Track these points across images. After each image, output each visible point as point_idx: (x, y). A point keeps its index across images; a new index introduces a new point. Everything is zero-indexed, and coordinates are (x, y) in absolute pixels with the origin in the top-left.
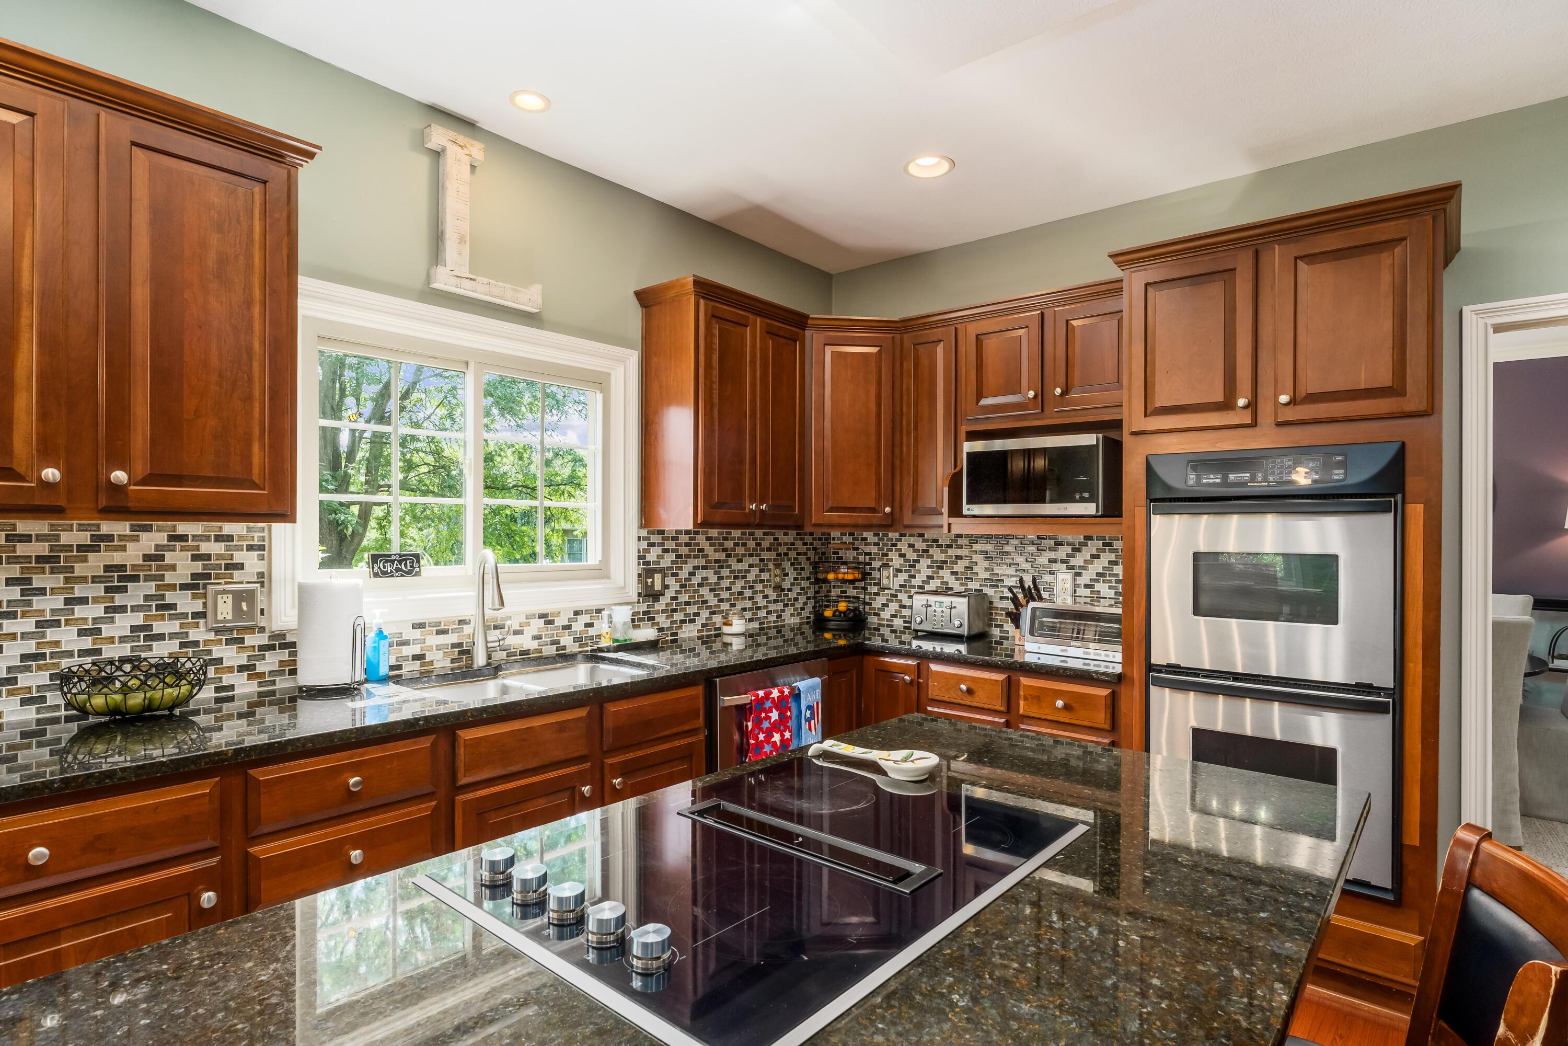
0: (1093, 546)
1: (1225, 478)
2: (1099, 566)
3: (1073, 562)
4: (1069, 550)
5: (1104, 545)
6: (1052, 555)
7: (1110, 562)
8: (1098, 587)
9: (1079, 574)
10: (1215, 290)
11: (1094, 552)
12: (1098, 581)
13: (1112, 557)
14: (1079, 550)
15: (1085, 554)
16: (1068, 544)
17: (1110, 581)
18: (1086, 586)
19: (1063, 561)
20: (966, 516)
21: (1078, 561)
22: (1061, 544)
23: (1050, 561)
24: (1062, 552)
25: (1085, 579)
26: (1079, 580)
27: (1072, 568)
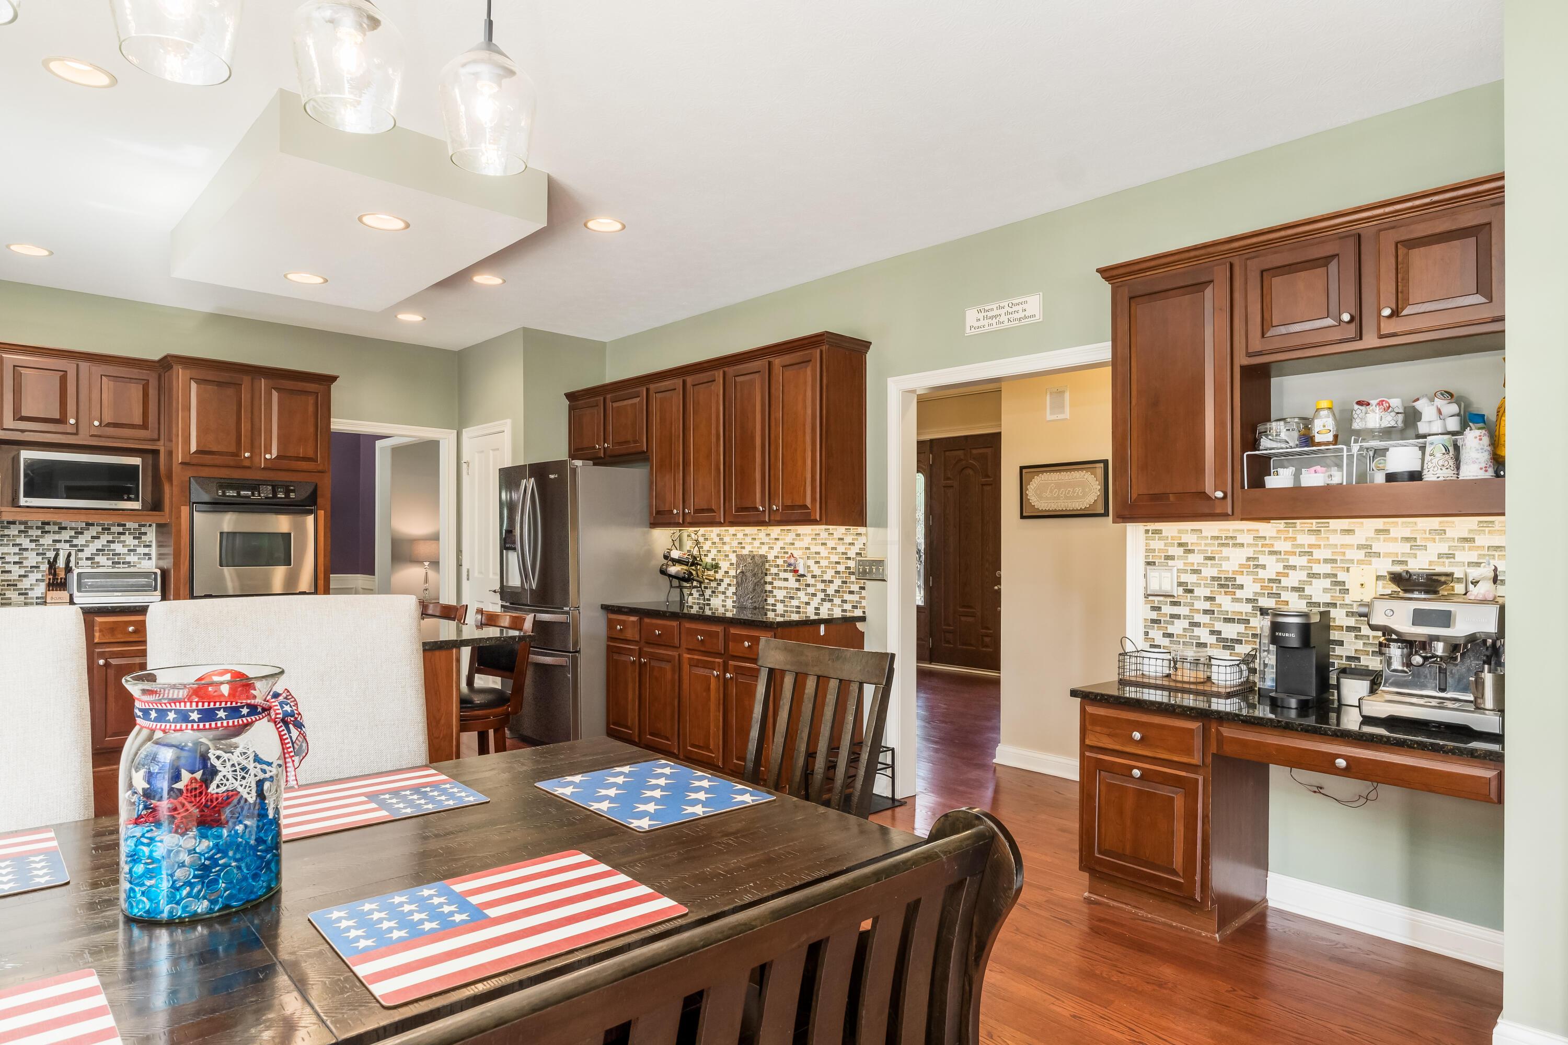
0: (93, 531)
1: (239, 493)
2: (98, 544)
3: (75, 542)
4: (72, 533)
5: (103, 529)
6: (57, 537)
7: (108, 542)
8: (97, 559)
9: (82, 550)
10: (230, 391)
11: (95, 534)
12: (98, 555)
13: (110, 538)
14: (82, 533)
15: (87, 535)
16: (71, 529)
17: (109, 555)
18: (87, 559)
19: (66, 541)
20: (20, 507)
21: (80, 541)
22: (65, 528)
23: (54, 541)
24: (66, 535)
25: (87, 553)
26: (80, 555)
27: (76, 546)
